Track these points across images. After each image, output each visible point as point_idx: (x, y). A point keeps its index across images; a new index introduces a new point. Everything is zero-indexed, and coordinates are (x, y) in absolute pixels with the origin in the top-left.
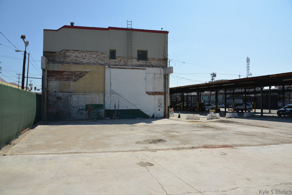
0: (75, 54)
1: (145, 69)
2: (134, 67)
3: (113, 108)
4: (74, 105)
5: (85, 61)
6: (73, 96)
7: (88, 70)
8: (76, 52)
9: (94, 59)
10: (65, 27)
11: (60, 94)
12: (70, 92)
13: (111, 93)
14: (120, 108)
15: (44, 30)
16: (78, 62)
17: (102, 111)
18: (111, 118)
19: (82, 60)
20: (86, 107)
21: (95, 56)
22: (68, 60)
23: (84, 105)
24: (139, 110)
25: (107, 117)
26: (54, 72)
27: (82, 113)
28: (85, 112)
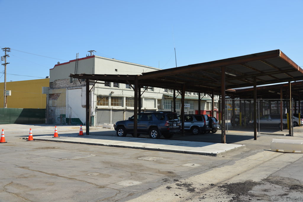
0: (58, 82)
1: (82, 88)
2: (77, 88)
3: (69, 117)
4: (56, 115)
5: (62, 86)
6: (56, 109)
7: (61, 92)
8: (59, 81)
9: (65, 84)
10: (56, 65)
11: (52, 108)
12: (55, 107)
13: (68, 107)
14: (72, 118)
15: (50, 69)
16: (59, 87)
17: (65, 119)
18: (68, 124)
19: (61, 86)
20: (60, 116)
21: (65, 82)
22: (57, 86)
23: (59, 115)
24: (79, 119)
25: (66, 123)
26: (52, 94)
27: (59, 120)
28: (60, 119)
